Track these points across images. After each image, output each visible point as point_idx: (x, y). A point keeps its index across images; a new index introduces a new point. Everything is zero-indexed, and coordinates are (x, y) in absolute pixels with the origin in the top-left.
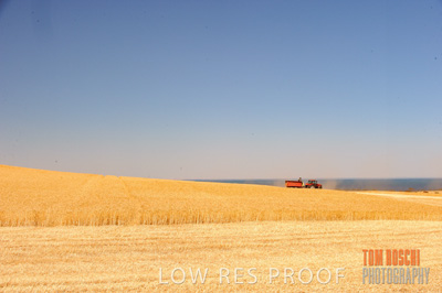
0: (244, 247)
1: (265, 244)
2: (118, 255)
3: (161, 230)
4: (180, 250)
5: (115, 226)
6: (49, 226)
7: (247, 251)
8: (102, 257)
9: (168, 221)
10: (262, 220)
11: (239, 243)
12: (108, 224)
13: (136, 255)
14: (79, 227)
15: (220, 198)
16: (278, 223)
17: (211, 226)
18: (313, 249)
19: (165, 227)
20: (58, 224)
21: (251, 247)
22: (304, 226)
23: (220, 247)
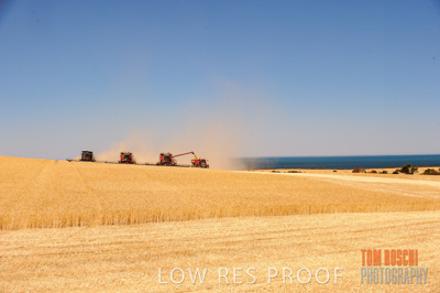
0: (207, 252)
1: (227, 247)
2: (88, 267)
3: (123, 232)
4: (146, 258)
5: (77, 228)
6: (13, 229)
7: (211, 257)
8: (73, 269)
9: (129, 220)
10: (220, 217)
11: (203, 246)
12: (71, 226)
13: (105, 265)
14: (43, 230)
15: (175, 188)
16: (237, 219)
17: (171, 225)
18: (275, 252)
19: (126, 228)
20: (22, 227)
21: (215, 252)
22: (262, 224)
23: (186, 253)
